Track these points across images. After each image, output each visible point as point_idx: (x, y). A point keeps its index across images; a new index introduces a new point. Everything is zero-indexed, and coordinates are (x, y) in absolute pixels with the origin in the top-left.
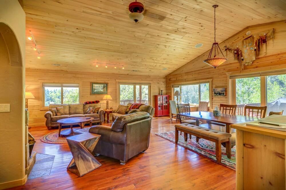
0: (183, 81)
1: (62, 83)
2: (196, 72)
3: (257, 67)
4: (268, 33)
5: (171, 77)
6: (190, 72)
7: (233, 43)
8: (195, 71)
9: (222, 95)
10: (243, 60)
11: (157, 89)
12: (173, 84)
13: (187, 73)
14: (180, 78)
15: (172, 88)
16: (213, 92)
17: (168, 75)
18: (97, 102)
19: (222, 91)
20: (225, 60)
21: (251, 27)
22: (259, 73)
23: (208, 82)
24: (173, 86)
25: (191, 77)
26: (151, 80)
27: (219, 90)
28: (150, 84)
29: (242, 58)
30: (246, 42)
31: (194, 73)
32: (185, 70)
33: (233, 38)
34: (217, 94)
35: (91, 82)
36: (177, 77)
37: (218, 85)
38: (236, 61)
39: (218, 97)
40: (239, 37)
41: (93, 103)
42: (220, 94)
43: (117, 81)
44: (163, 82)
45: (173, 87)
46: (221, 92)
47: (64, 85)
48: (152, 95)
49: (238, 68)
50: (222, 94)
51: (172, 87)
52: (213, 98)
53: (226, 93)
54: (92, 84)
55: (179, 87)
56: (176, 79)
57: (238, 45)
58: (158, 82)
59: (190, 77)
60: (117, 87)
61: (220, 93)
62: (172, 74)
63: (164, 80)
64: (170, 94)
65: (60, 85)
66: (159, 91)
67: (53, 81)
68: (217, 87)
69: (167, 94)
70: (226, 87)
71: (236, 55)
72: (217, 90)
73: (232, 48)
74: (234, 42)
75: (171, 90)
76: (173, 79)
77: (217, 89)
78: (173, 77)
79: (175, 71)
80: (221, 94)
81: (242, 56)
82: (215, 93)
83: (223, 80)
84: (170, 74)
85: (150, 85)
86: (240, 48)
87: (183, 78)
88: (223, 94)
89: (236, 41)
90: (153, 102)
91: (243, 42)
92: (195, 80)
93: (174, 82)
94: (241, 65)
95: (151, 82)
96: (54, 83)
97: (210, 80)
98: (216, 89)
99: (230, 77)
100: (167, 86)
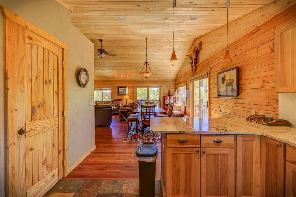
1: (102, 88)
11: (167, 91)
12: (177, 86)
15: (177, 90)
18: (120, 100)
26: (161, 83)
28: (160, 86)
35: (118, 86)
41: (118, 100)
43: (134, 85)
44: (173, 85)
47: (103, 89)
48: (162, 95)
54: (119, 87)
58: (168, 85)
60: (135, 89)
63: (173, 83)
65: (100, 89)
67: (97, 87)
79: (177, 75)
84: (176, 78)
90: (163, 101)
93: (177, 84)
96: (98, 88)
100: (175, 88)
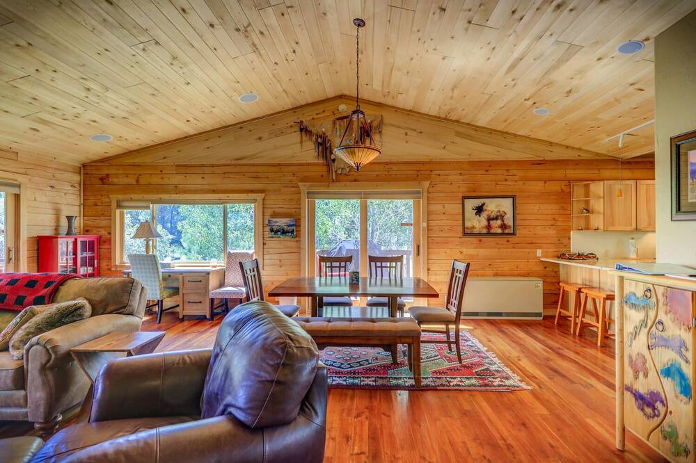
0: (168, 192)
2: (217, 170)
3: (355, 180)
4: (374, 120)
5: (114, 172)
6: (192, 166)
7: (313, 119)
8: (213, 166)
9: (290, 234)
10: (334, 160)
12: (120, 197)
13: (184, 168)
14: (156, 180)
15: (118, 211)
16: (268, 229)
17: (94, 162)
19: (289, 226)
20: (377, 154)
21: (347, 99)
22: (360, 193)
23: (254, 201)
24: (118, 202)
25: (200, 181)
26: (23, 171)
27: (282, 222)
28: (19, 186)
29: (333, 157)
30: (340, 125)
31: (207, 170)
32: (176, 156)
33: (314, 108)
34: (276, 232)
36: (140, 175)
37: (277, 210)
38: (321, 161)
39: (279, 239)
40: (326, 109)
42: (284, 232)
44: (73, 186)
45: (119, 206)
46: (286, 228)
49: (322, 176)
50: (289, 232)
51: (114, 204)
52: (265, 242)
53: (298, 231)
55: (148, 207)
56: (137, 181)
57: (325, 127)
58: (53, 182)
59: (195, 181)
61: (283, 230)
62: (118, 161)
63: (76, 178)
64: (103, 232)
66: (58, 220)
68: (275, 215)
69: (86, 231)
70: (298, 217)
71: (320, 148)
72: (276, 222)
73: (314, 130)
74: (315, 117)
75: (110, 216)
76: (121, 179)
77: (277, 220)
78: (121, 172)
79: (130, 153)
80: (287, 232)
81: (332, 153)
82: (272, 230)
83: (292, 200)
84: (106, 161)
85: (16, 191)
86: (329, 134)
87: (166, 181)
88: (292, 232)
89: (319, 116)
91: (334, 123)
92: (214, 191)
93: (127, 189)
94: (329, 171)
95: (20, 179)
97: (259, 197)
98: (274, 220)
99: (308, 193)
100: (91, 202)
